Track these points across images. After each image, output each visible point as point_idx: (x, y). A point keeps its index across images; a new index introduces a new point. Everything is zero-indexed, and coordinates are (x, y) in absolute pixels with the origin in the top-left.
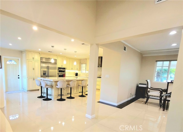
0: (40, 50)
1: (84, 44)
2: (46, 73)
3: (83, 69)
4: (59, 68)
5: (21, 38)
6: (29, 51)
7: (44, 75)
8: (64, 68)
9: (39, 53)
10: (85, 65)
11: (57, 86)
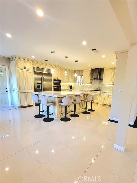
0: (33, 57)
1: (95, 50)
2: (40, 86)
3: (78, 81)
4: (55, 80)
5: (12, 36)
6: (20, 58)
7: (37, 88)
8: (60, 81)
9: (32, 61)
10: (80, 77)
11: (61, 104)
